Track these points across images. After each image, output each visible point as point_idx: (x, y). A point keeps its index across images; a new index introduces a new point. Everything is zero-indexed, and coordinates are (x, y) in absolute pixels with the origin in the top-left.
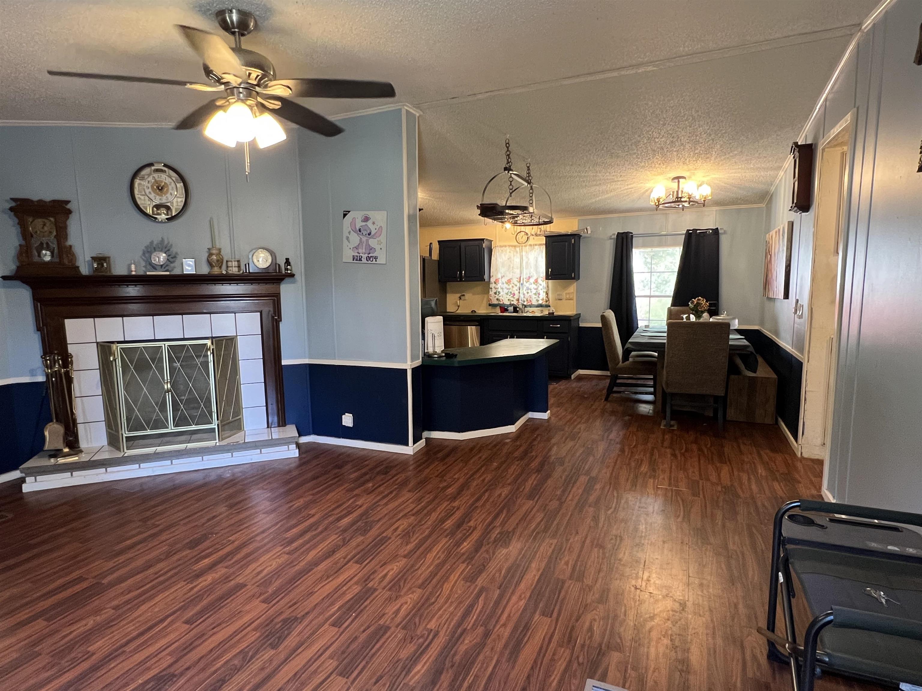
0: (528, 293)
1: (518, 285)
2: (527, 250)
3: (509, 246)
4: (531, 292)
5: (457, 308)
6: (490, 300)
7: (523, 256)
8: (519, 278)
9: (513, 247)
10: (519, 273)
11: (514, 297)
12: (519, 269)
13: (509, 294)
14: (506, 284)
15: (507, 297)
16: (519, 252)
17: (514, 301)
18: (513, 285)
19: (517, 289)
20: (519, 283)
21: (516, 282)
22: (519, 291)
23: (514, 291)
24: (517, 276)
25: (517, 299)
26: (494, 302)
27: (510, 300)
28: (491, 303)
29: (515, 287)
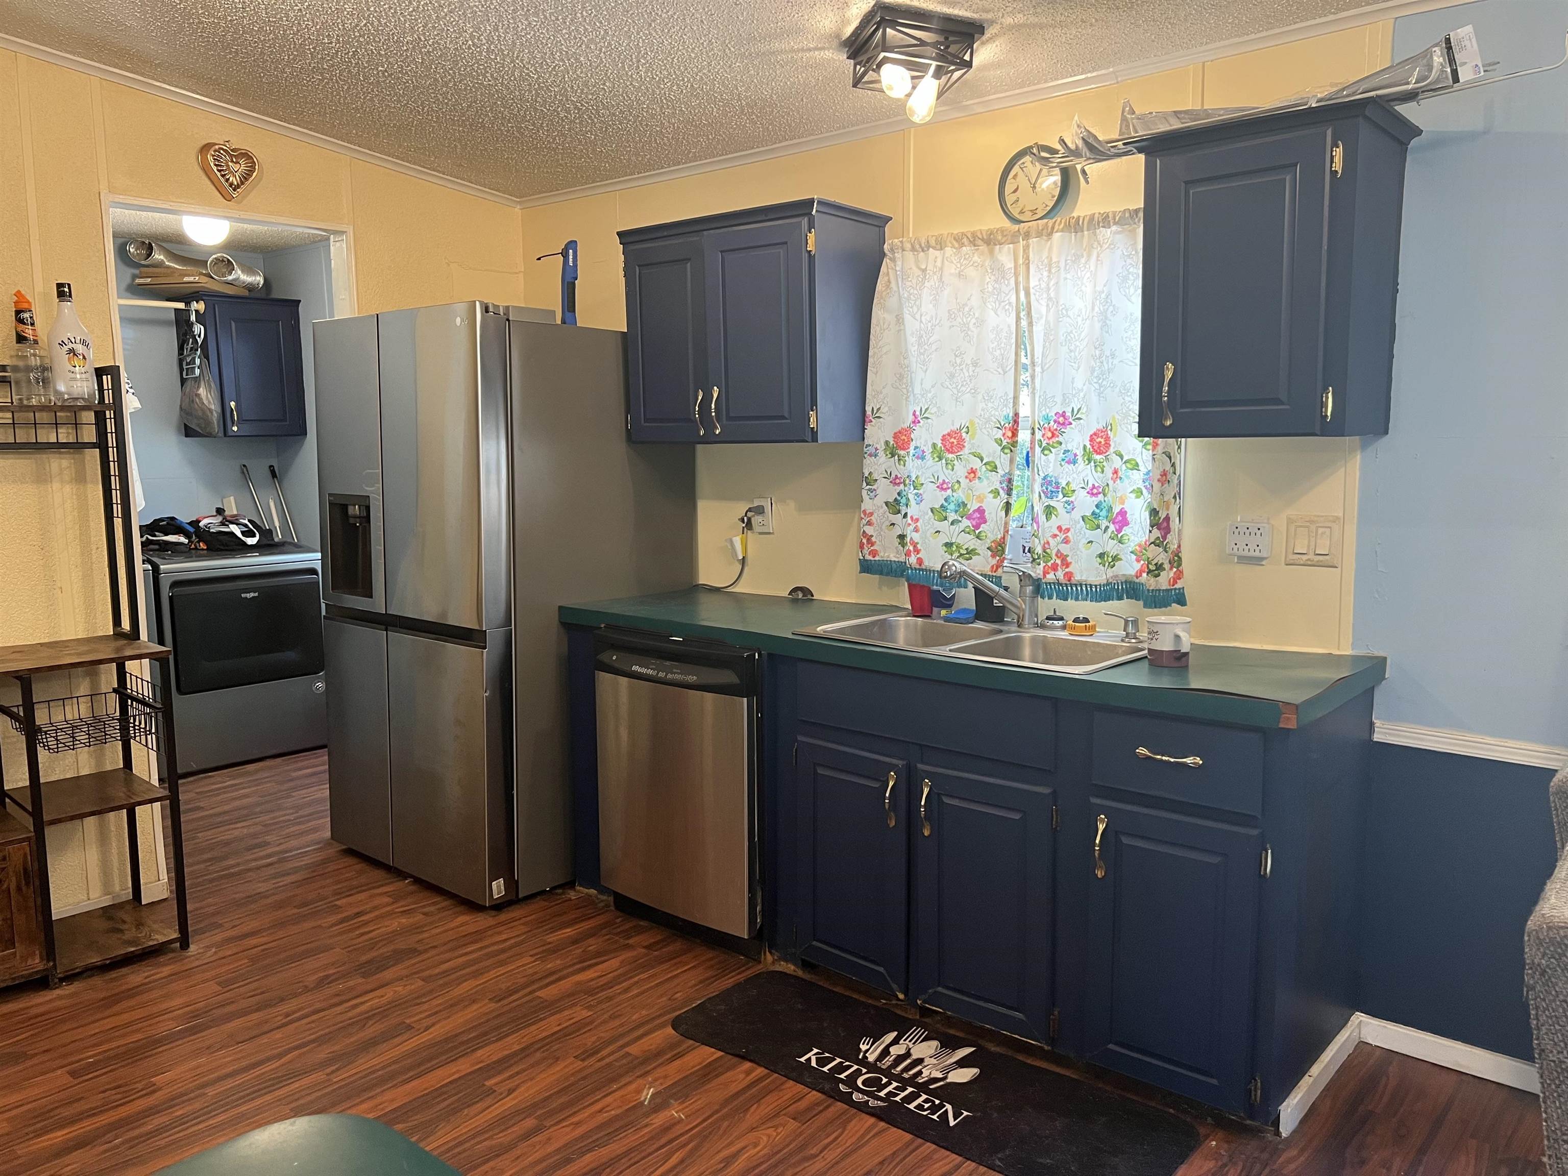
0: (1049, 511)
1: (1003, 462)
3: (959, 240)
4: (1070, 506)
6: (865, 541)
7: (1030, 294)
8: (1007, 425)
9: (979, 242)
10: (1011, 395)
11: (977, 532)
12: (1008, 369)
13: (952, 516)
14: (934, 459)
15: (938, 532)
16: (1013, 271)
17: (979, 554)
18: (976, 464)
19: (998, 486)
20: (1006, 454)
21: (991, 450)
22: (1005, 501)
23: (982, 501)
24: (997, 413)
25: (993, 542)
26: (886, 554)
27: (954, 549)
28: (874, 557)
29: (988, 478)
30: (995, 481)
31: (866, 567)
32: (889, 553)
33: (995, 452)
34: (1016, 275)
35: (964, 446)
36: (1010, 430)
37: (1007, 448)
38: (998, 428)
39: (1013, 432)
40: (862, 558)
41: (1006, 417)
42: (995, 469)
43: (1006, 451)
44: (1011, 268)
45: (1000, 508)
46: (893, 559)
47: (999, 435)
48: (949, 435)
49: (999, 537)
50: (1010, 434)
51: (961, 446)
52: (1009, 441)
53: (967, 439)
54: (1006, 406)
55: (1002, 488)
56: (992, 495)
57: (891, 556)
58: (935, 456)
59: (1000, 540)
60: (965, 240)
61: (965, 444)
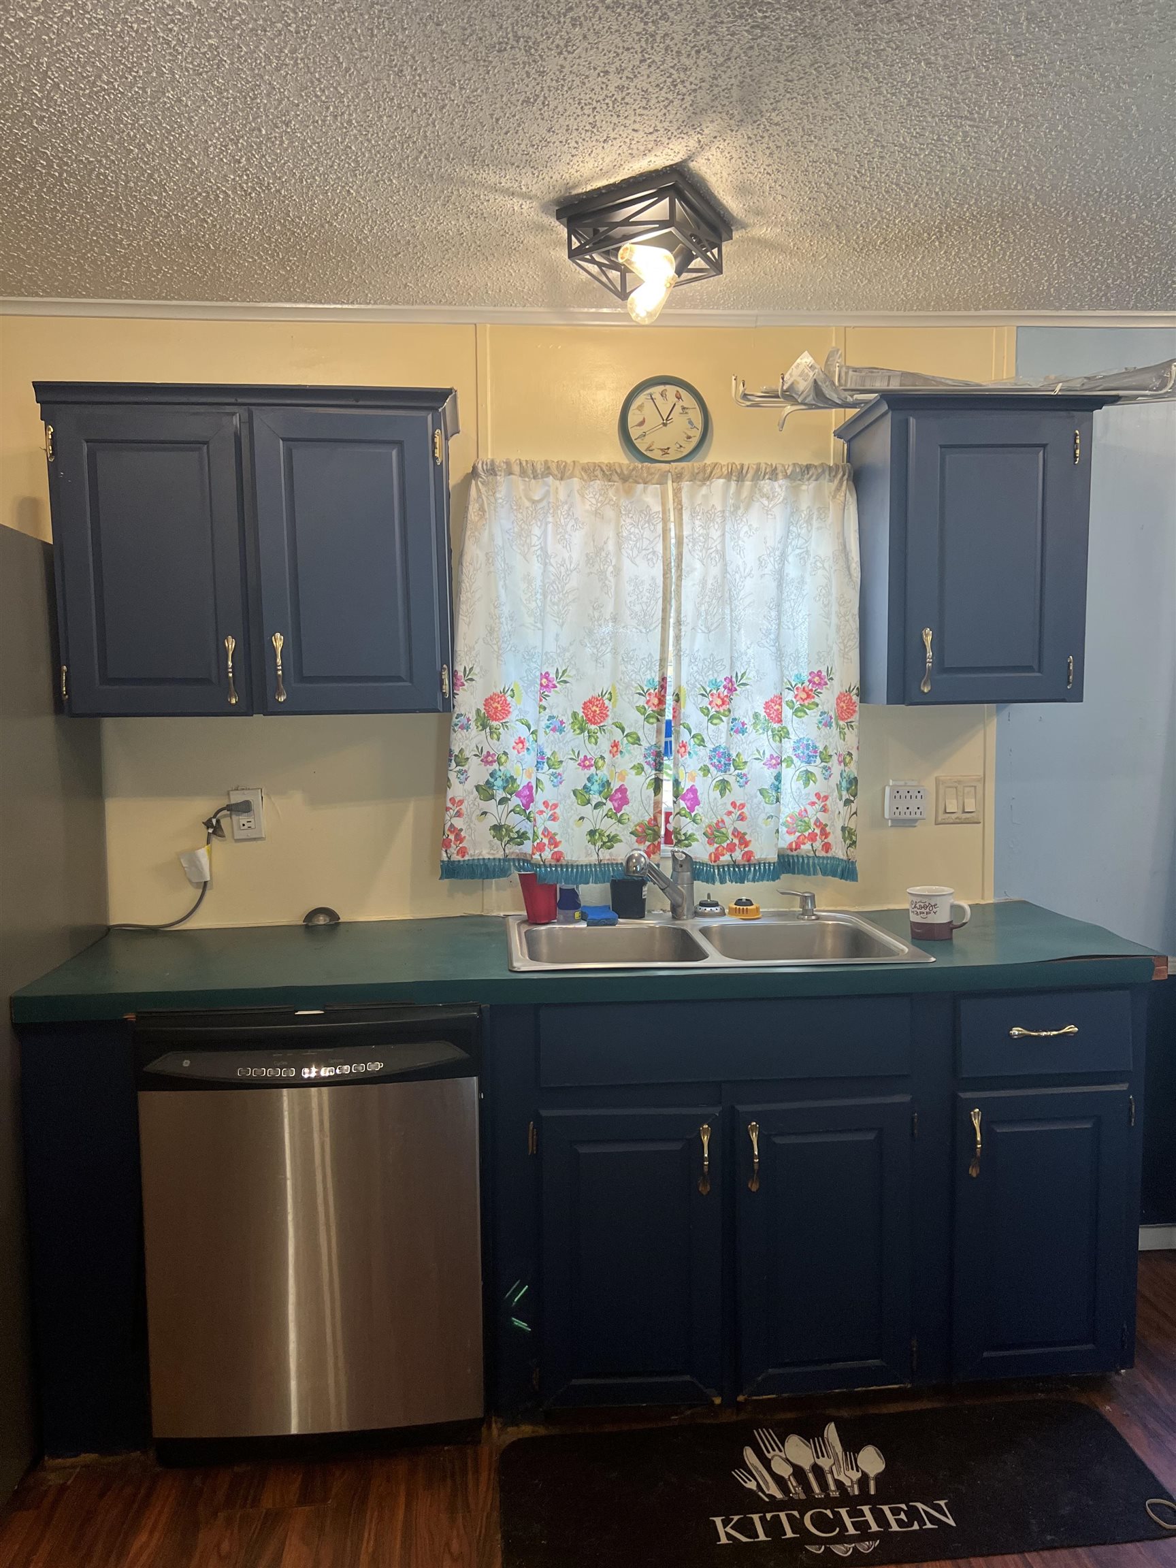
1: (649, 733)
2: (716, 501)
5: (193, 893)
6: (452, 837)
7: (683, 543)
8: (652, 691)
9: (615, 477)
10: (657, 657)
11: (619, 815)
12: (651, 628)
13: (596, 799)
14: (575, 730)
15: (582, 818)
16: (661, 516)
17: (621, 841)
18: (618, 735)
19: (641, 760)
20: (652, 723)
21: (634, 721)
22: (653, 777)
23: (623, 779)
24: (638, 677)
25: (638, 825)
26: (477, 852)
27: (597, 837)
28: (463, 857)
29: (629, 752)
30: (637, 755)
31: (451, 871)
32: (482, 847)
33: (636, 722)
34: (665, 521)
35: (607, 716)
36: (656, 696)
37: (653, 717)
38: (640, 694)
39: (659, 699)
40: (446, 859)
41: (651, 682)
42: (637, 741)
43: (651, 720)
44: (659, 512)
45: (646, 785)
46: (487, 857)
47: (642, 701)
48: (590, 702)
49: (647, 818)
50: (656, 701)
51: (604, 716)
52: (655, 709)
53: (610, 707)
54: (650, 669)
55: (648, 763)
56: (634, 772)
57: (484, 852)
58: (576, 727)
59: (649, 822)
60: (598, 473)
61: (609, 713)
